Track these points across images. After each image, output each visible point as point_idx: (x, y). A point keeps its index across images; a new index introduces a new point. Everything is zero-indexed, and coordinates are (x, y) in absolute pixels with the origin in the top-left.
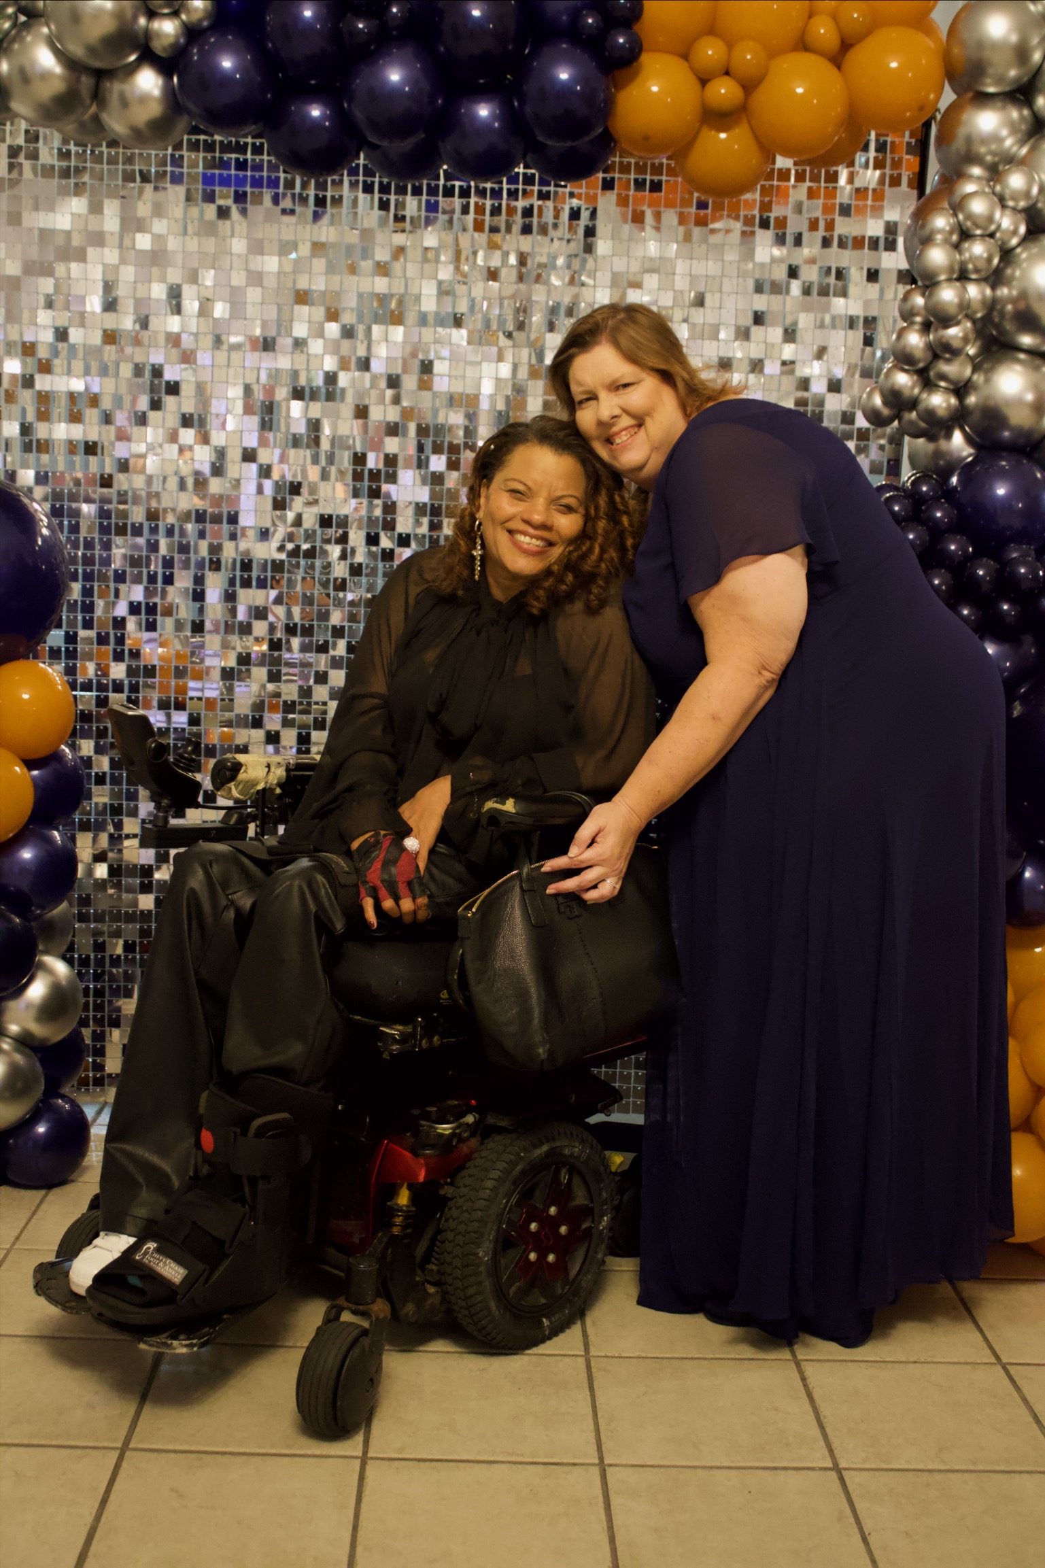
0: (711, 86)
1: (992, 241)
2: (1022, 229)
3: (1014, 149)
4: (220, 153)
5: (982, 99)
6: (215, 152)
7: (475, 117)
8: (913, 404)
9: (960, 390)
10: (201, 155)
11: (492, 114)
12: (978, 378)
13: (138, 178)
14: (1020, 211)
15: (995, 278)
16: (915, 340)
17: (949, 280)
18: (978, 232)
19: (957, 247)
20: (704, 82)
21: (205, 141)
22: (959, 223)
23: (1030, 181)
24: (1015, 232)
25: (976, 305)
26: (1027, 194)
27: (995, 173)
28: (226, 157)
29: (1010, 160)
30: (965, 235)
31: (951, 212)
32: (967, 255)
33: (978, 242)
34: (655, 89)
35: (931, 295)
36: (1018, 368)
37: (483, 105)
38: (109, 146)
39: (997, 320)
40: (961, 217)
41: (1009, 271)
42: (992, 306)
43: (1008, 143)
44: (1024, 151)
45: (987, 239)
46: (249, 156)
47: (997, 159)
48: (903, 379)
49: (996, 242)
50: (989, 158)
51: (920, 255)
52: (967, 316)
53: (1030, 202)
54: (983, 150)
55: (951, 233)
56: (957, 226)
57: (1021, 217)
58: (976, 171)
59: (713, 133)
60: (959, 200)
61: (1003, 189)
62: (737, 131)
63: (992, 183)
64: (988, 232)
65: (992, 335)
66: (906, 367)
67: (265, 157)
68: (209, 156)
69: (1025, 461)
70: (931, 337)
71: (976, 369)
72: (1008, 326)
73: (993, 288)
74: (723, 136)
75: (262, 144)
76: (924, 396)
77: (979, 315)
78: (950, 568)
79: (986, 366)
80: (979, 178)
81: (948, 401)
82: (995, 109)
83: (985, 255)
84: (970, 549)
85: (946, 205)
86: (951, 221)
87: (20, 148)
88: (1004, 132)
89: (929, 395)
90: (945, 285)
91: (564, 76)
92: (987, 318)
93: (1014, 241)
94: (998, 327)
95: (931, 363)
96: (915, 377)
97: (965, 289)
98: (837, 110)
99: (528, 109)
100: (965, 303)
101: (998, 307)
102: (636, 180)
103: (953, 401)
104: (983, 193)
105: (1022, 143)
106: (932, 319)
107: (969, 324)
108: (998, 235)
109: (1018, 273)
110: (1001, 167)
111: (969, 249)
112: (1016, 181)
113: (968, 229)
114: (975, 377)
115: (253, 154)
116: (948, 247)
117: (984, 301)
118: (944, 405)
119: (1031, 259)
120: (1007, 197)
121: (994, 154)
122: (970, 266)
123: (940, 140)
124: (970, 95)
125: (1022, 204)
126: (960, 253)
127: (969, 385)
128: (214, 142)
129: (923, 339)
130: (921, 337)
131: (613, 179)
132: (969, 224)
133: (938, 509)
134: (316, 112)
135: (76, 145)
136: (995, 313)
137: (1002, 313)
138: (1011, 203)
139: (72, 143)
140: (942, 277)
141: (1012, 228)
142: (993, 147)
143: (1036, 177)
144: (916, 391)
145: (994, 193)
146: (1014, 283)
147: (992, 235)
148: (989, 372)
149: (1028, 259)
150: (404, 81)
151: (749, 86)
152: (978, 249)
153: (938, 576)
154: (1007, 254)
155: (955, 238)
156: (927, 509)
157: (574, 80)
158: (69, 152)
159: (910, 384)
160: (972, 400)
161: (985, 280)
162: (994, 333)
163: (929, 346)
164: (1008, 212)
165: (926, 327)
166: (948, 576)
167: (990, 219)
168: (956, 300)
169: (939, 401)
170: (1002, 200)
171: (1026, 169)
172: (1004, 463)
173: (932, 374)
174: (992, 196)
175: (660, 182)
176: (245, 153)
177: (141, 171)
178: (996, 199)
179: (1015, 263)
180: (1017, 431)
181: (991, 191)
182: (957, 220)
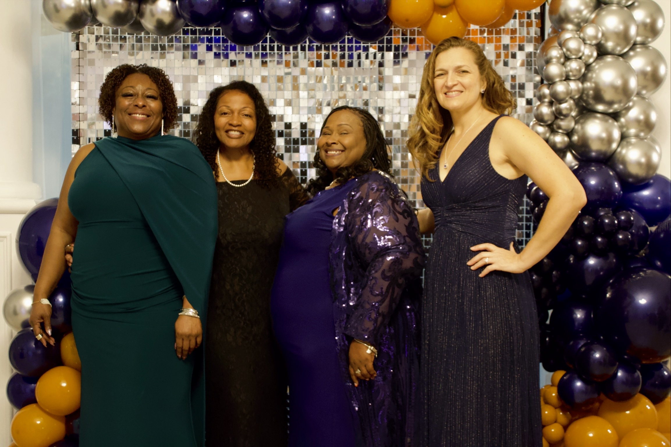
1: (580, 60)
2: (595, 54)
3: (588, 15)
4: (199, 35)
6: (197, 35)
7: (323, 14)
9: (569, 134)
10: (190, 36)
12: (578, 127)
13: (159, 49)
14: (593, 45)
15: (583, 78)
16: (545, 110)
17: (561, 81)
18: (574, 57)
19: (563, 64)
21: (191, 29)
22: (564, 54)
23: (597, 31)
24: (591, 56)
25: (574, 92)
26: (596, 37)
27: (579, 28)
28: (202, 36)
29: (586, 21)
30: (567, 59)
31: (560, 48)
32: (569, 68)
33: (574, 62)
35: (552, 88)
36: (597, 121)
37: (327, 8)
38: (145, 34)
39: (585, 98)
40: (564, 50)
41: (590, 75)
42: (582, 92)
43: (585, 12)
44: (593, 16)
45: (578, 60)
46: (213, 36)
47: (580, 20)
48: (540, 130)
49: (583, 61)
50: (576, 20)
51: (546, 69)
52: (571, 98)
53: (598, 41)
54: (572, 16)
55: (560, 57)
57: (594, 48)
58: (570, 27)
59: (439, 15)
60: (563, 42)
61: (584, 35)
62: (451, 13)
63: (578, 32)
64: (579, 56)
65: (583, 106)
66: (542, 124)
67: (221, 36)
68: (194, 36)
69: (604, 167)
70: (553, 108)
71: (576, 122)
72: (591, 101)
73: (583, 83)
74: (444, 16)
75: (219, 30)
76: (552, 137)
77: (577, 97)
79: (581, 121)
80: (572, 30)
81: (563, 140)
83: (577, 68)
85: (556, 44)
86: (560, 52)
87: (101, 36)
88: (582, 7)
89: (554, 137)
90: (559, 83)
92: (581, 98)
93: (591, 60)
94: (585, 101)
95: (554, 121)
96: (547, 128)
97: (569, 85)
98: (500, 1)
99: (349, 9)
100: (570, 91)
101: (586, 92)
102: (402, 38)
103: (566, 139)
104: (574, 38)
105: (592, 12)
106: (553, 100)
107: (572, 102)
108: (583, 58)
109: (594, 75)
110: (582, 24)
111: (569, 65)
112: (590, 31)
113: (568, 56)
114: (576, 127)
115: (215, 35)
116: (559, 65)
117: (578, 90)
119: (600, 68)
120: (586, 39)
121: (578, 18)
122: (571, 74)
123: (551, 12)
125: (594, 42)
126: (565, 67)
127: (574, 131)
128: (196, 30)
129: (550, 110)
130: (548, 109)
131: (391, 38)
132: (569, 53)
134: (245, 15)
135: (128, 34)
136: (584, 95)
137: (587, 95)
138: (588, 42)
139: (127, 33)
140: (557, 80)
141: (589, 54)
142: (578, 15)
143: (600, 29)
144: (548, 136)
145: (580, 38)
146: (593, 80)
147: (580, 58)
148: (582, 124)
149: (598, 69)
152: (574, 65)
154: (588, 66)
155: (562, 60)
158: (125, 37)
160: (575, 138)
161: (579, 79)
162: (584, 104)
163: (553, 113)
164: (587, 46)
165: (551, 104)
167: (579, 51)
168: (564, 90)
169: (559, 140)
170: (584, 40)
171: (594, 25)
172: (593, 168)
173: (555, 126)
175: (414, 39)
176: (211, 34)
177: (160, 45)
178: (581, 40)
179: (592, 70)
180: (599, 152)
181: (578, 37)
182: (562, 52)
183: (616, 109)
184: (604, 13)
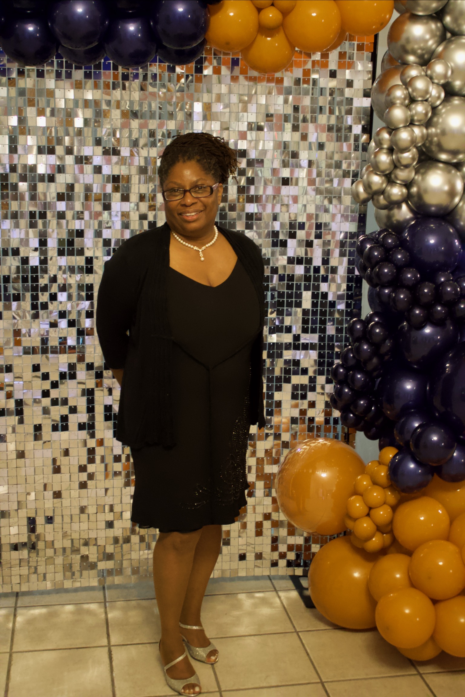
0: (263, 13)
1: (427, 103)
2: (443, 95)
3: (435, 47)
5: (415, 18)
7: (126, 31)
8: (382, 192)
9: (408, 185)
11: (137, 30)
12: (418, 178)
14: (441, 85)
16: (384, 158)
17: (405, 127)
18: (420, 99)
19: (408, 107)
20: (259, 10)
22: (409, 93)
23: (447, 67)
24: (439, 97)
25: (418, 140)
26: (445, 76)
27: (425, 61)
29: (433, 54)
30: (413, 100)
31: (404, 87)
32: (414, 112)
33: (420, 105)
34: (232, 14)
35: (395, 135)
36: (439, 172)
37: (131, 24)
39: (429, 146)
40: (410, 90)
41: (435, 119)
42: (427, 138)
43: (430, 43)
44: (440, 49)
45: (425, 102)
47: (424, 52)
48: (376, 179)
49: (429, 103)
50: (419, 51)
51: (388, 112)
52: (414, 146)
53: (447, 81)
54: (416, 47)
55: (405, 99)
56: (408, 95)
57: (441, 88)
58: (413, 59)
59: (263, 38)
60: (408, 80)
61: (432, 73)
62: (277, 36)
63: (425, 69)
64: (425, 99)
65: (425, 153)
66: (378, 173)
69: (443, 224)
70: (394, 157)
71: (417, 173)
72: (434, 149)
73: (428, 128)
74: (269, 39)
76: (389, 188)
77: (420, 145)
78: (408, 288)
79: (422, 171)
80: (416, 65)
81: (402, 191)
82: (423, 24)
83: (424, 112)
84: (419, 276)
86: (405, 92)
88: (428, 37)
89: (391, 188)
90: (402, 130)
91: (181, 10)
92: (424, 146)
93: (438, 103)
94: (429, 149)
95: (392, 171)
96: (383, 178)
97: (413, 131)
98: (335, 26)
99: (159, 27)
100: (414, 139)
101: (429, 139)
103: (405, 190)
104: (422, 76)
105: (439, 44)
106: (394, 147)
107: (415, 150)
108: (430, 99)
109: (440, 120)
110: (428, 59)
111: (415, 108)
112: (439, 68)
113: (414, 97)
114: (416, 177)
116: (403, 108)
117: (423, 137)
118: (400, 193)
119: (447, 112)
120: (434, 77)
121: (422, 49)
122: (416, 118)
124: (408, 15)
125: (442, 82)
126: (410, 110)
127: (413, 181)
129: (389, 158)
130: (388, 157)
132: (415, 94)
133: (400, 253)
134: (31, 28)
136: (428, 142)
137: (431, 142)
138: (436, 81)
140: (401, 125)
141: (437, 95)
142: (422, 45)
143: (449, 65)
144: (384, 185)
145: (426, 75)
146: (439, 126)
147: (426, 100)
148: (424, 174)
149: (445, 113)
150: (86, 12)
151: (285, 13)
152: (420, 108)
153: (402, 293)
154: (434, 109)
155: (407, 102)
156: (393, 253)
157: (186, 11)
159: (381, 181)
160: (414, 190)
161: (422, 125)
163: (392, 162)
164: (435, 86)
165: (391, 151)
166: (408, 292)
167: (427, 92)
168: (409, 138)
169: (396, 191)
170: (431, 78)
171: (443, 61)
172: (432, 225)
173: (393, 176)
174: (426, 77)
178: (429, 79)
179: (439, 114)
180: (439, 207)
181: (425, 74)
182: (407, 92)
183: (460, 160)
184: (453, 46)
